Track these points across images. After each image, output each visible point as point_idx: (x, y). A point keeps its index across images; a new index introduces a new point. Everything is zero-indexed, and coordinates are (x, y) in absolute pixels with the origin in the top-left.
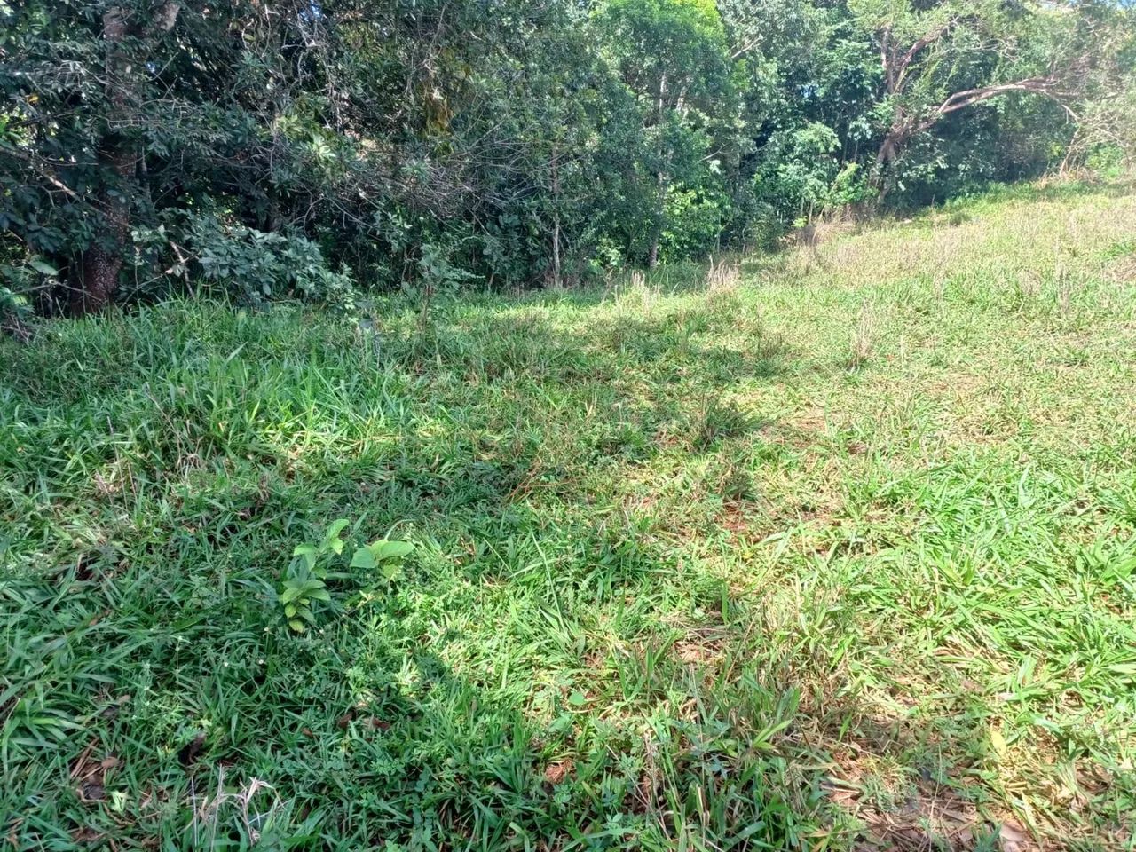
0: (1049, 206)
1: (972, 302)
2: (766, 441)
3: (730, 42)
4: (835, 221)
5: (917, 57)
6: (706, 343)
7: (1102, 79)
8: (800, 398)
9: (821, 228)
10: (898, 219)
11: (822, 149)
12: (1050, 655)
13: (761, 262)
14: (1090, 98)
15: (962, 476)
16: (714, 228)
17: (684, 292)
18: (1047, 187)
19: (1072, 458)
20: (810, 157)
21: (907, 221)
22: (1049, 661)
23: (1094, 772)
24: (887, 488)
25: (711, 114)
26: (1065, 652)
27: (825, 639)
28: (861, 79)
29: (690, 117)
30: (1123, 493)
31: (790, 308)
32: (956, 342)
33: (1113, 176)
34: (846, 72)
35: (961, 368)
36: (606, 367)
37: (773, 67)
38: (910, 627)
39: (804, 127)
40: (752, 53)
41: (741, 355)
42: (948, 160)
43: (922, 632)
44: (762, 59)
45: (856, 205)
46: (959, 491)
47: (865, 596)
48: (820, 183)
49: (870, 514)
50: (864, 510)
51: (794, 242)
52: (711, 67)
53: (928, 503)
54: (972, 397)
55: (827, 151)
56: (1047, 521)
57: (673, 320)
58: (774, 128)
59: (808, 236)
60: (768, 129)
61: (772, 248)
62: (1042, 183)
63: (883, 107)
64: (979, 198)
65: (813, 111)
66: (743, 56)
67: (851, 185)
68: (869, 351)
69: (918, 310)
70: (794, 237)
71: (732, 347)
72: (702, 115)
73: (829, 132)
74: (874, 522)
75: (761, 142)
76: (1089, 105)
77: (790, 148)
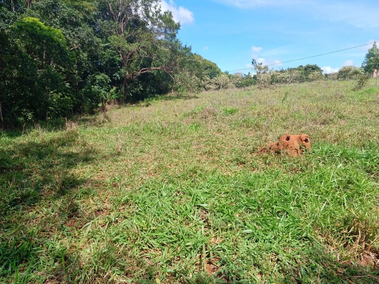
0: (170, 102)
1: (151, 131)
2: (84, 188)
3: (68, 45)
4: (112, 104)
5: (131, 56)
6: (64, 150)
7: (178, 69)
8: (98, 169)
9: (108, 107)
10: (131, 104)
11: (105, 82)
12: (171, 245)
13: (88, 118)
14: (176, 74)
15: (148, 189)
16: (70, 106)
17: (58, 130)
18: (170, 96)
19: (177, 178)
20: (101, 84)
21: (134, 105)
22: (171, 247)
23: (184, 281)
24: (124, 198)
25: (64, 67)
26: (175, 243)
27: (101, 264)
28: (115, 61)
29: (56, 68)
30: (188, 187)
31: (96, 135)
32: (147, 144)
33: (184, 94)
34: (110, 59)
35: (148, 153)
36: (22, 164)
37: (86, 55)
38: (132, 248)
39: (99, 74)
40: (78, 49)
41: (77, 154)
42: (143, 88)
43: (135, 249)
44: (81, 51)
45: (118, 100)
46: (146, 195)
47: (117, 240)
48: (106, 92)
49: (120, 208)
50: (118, 208)
51: (99, 111)
52: (62, 52)
53: (137, 201)
54: (151, 162)
55: (107, 83)
56: (170, 199)
57: (52, 141)
58: (88, 74)
59: (103, 109)
60: (86, 74)
61: (92, 113)
62: (168, 95)
63: (122, 70)
64: (152, 98)
65: (101, 69)
66: (74, 50)
67: (116, 93)
68: (121, 149)
69: (136, 134)
70: (99, 109)
71: (75, 151)
72: (61, 68)
73: (107, 76)
74: (121, 211)
75: (84, 78)
76: (176, 75)
77: (95, 80)
